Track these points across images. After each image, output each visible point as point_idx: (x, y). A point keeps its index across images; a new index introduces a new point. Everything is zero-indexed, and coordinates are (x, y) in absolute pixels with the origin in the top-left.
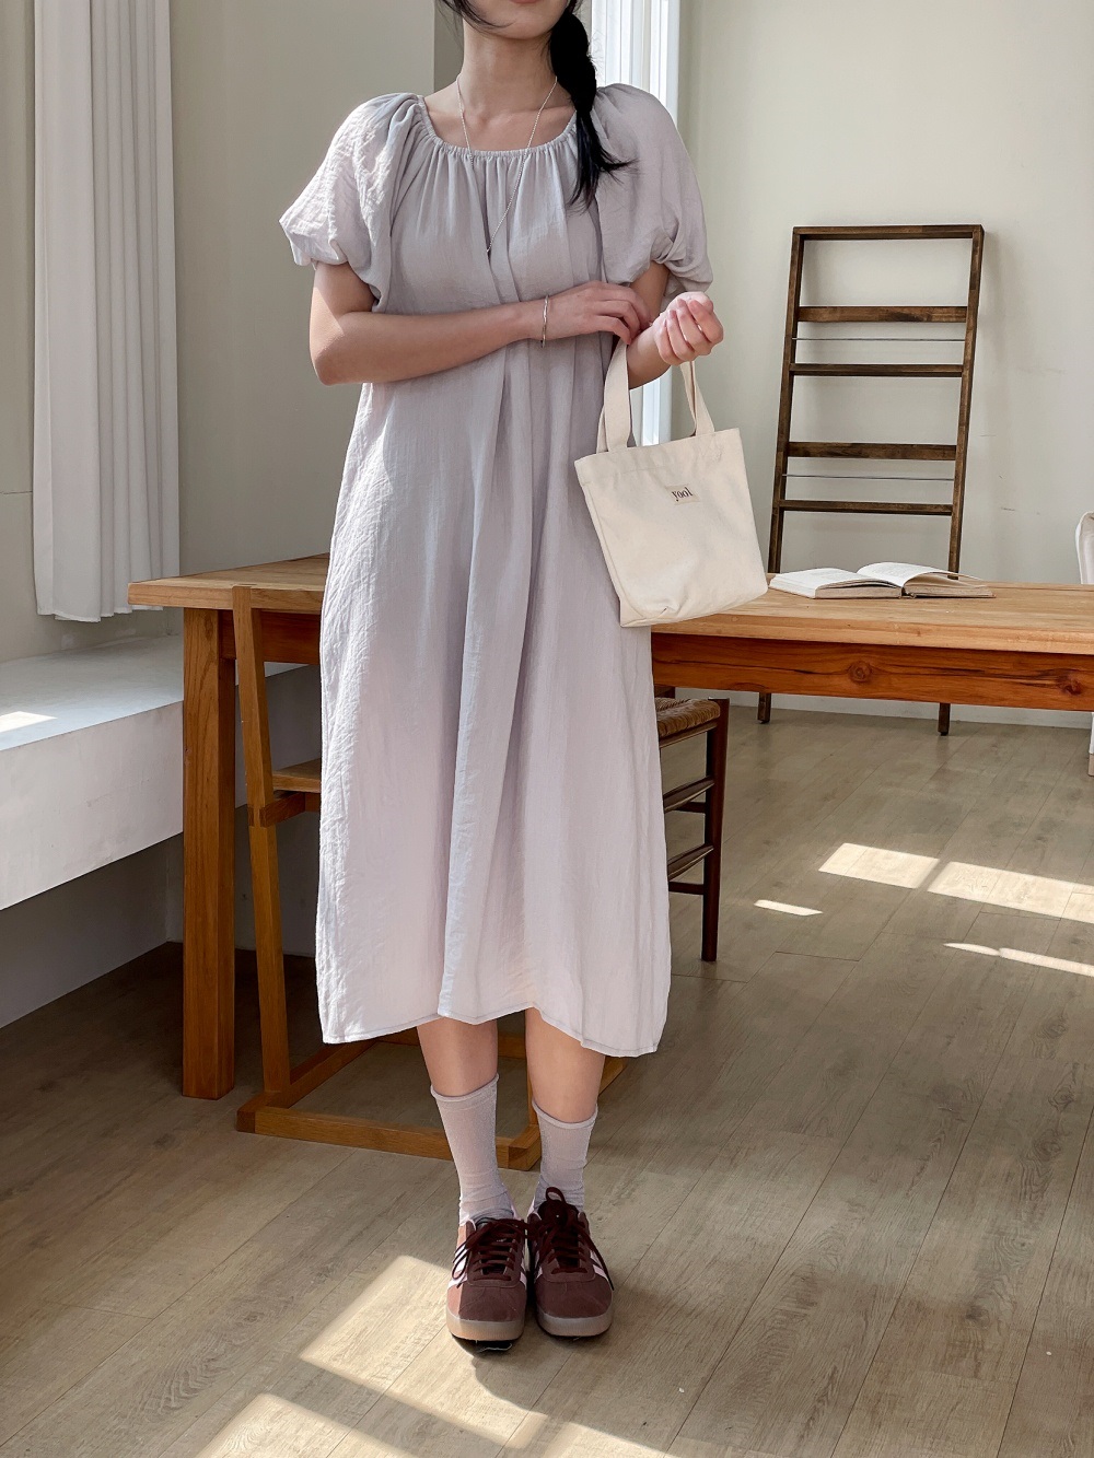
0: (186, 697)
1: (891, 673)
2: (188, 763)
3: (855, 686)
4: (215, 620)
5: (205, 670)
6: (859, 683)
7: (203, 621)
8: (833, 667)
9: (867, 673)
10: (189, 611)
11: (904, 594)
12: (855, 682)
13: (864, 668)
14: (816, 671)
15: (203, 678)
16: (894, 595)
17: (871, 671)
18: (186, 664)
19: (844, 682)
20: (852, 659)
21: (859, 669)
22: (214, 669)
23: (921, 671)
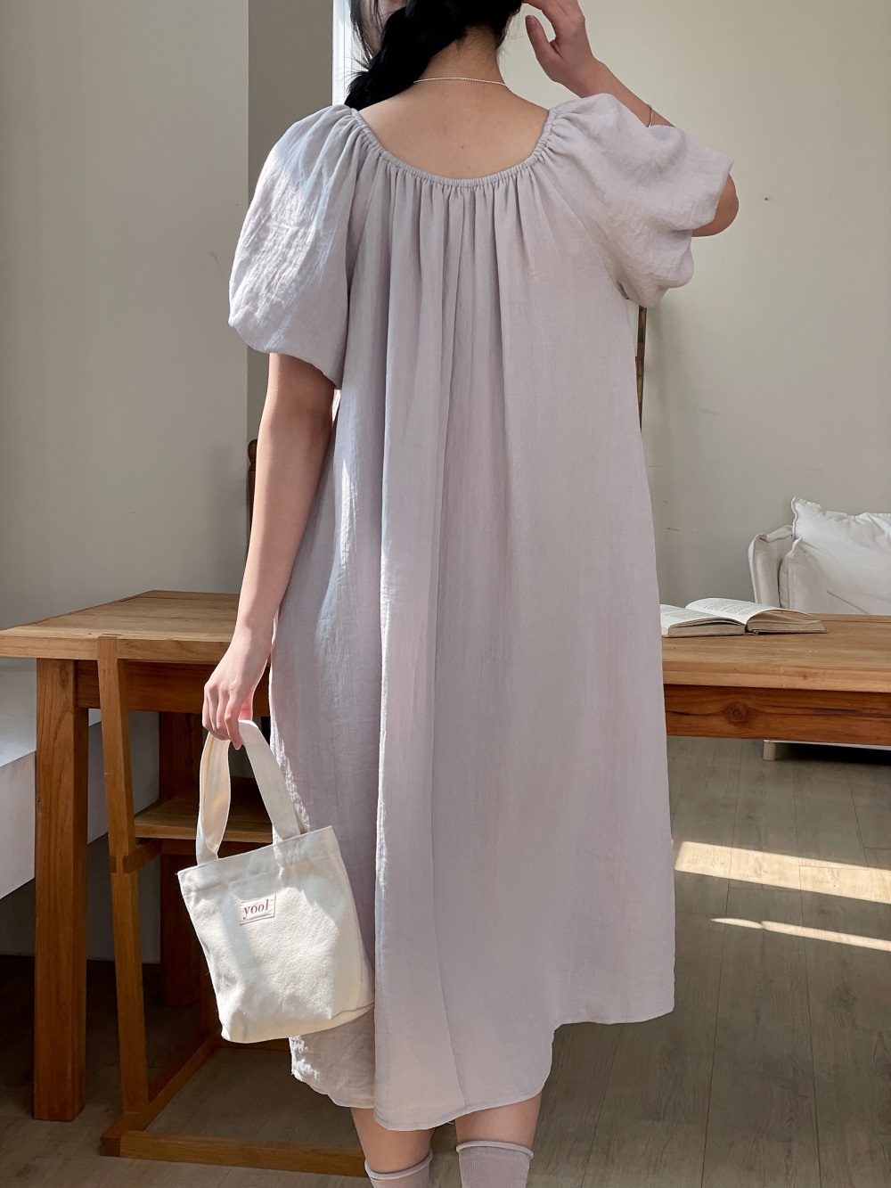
0: (39, 745)
1: (770, 714)
2: (40, 815)
3: (732, 728)
4: (71, 668)
5: (60, 721)
6: (735, 724)
7: (58, 670)
8: (712, 709)
9: (744, 713)
10: (42, 663)
11: (747, 631)
12: (732, 723)
13: (741, 708)
14: (694, 712)
15: (58, 728)
16: (738, 632)
17: (748, 712)
18: (38, 714)
19: (719, 723)
20: (730, 700)
21: (737, 710)
22: (70, 717)
23: (798, 711)
